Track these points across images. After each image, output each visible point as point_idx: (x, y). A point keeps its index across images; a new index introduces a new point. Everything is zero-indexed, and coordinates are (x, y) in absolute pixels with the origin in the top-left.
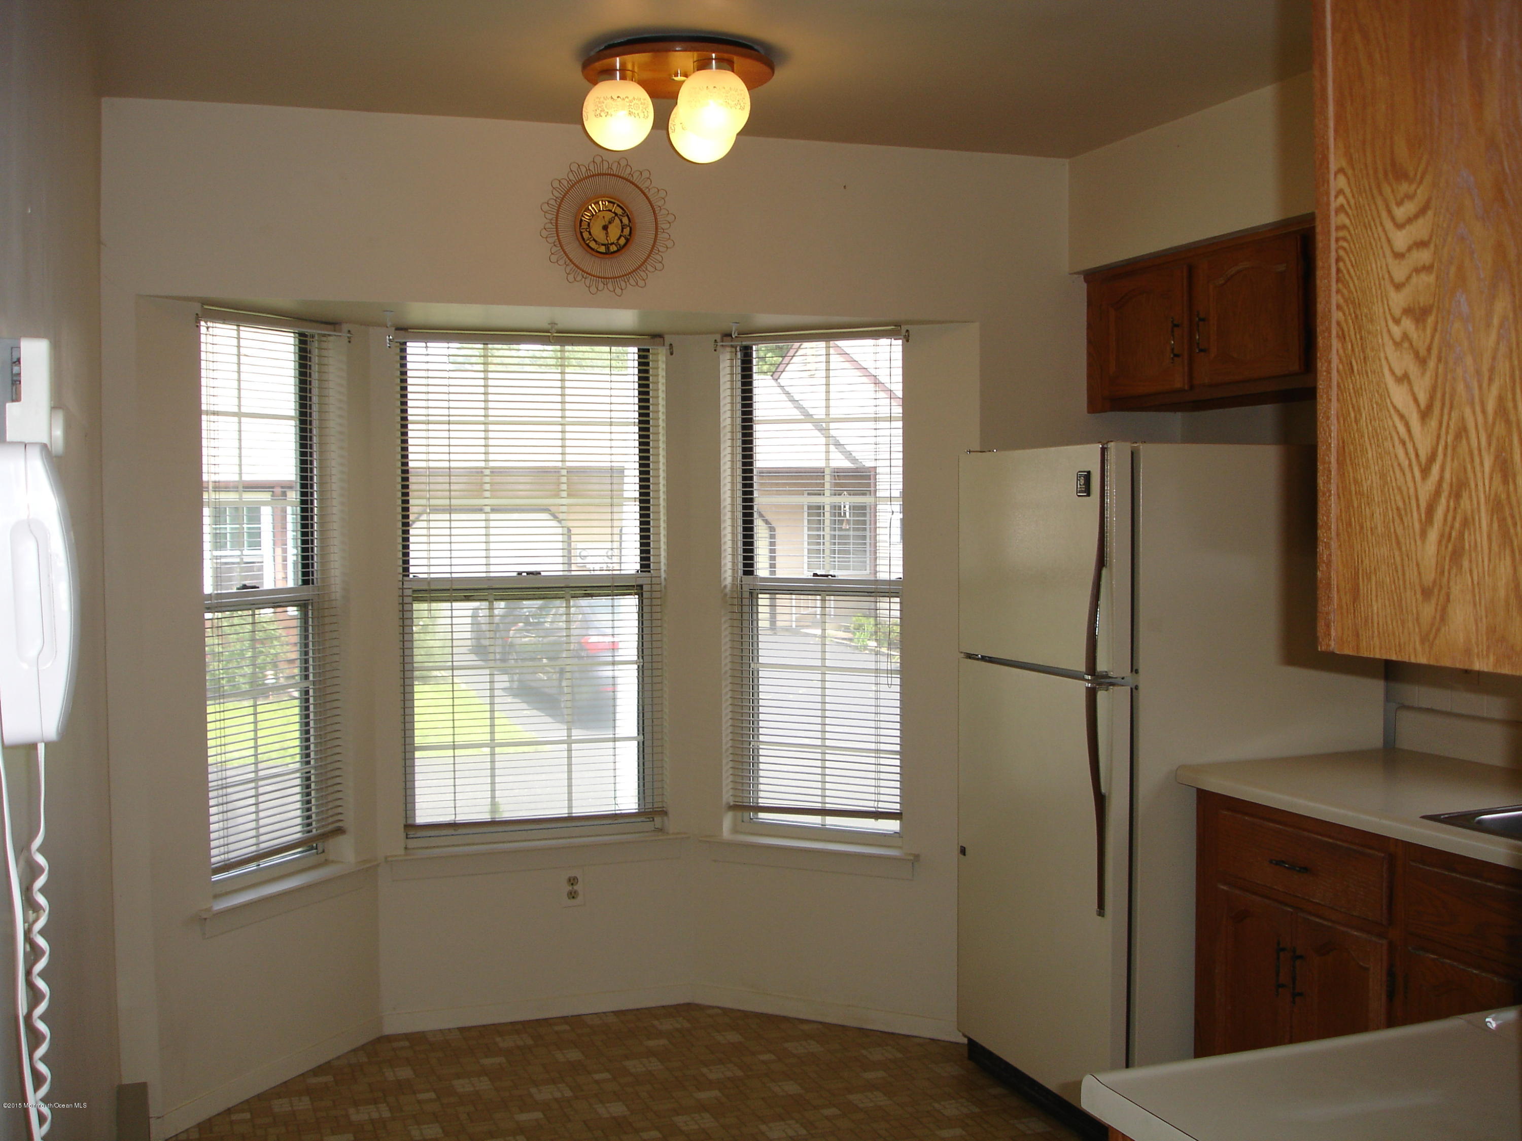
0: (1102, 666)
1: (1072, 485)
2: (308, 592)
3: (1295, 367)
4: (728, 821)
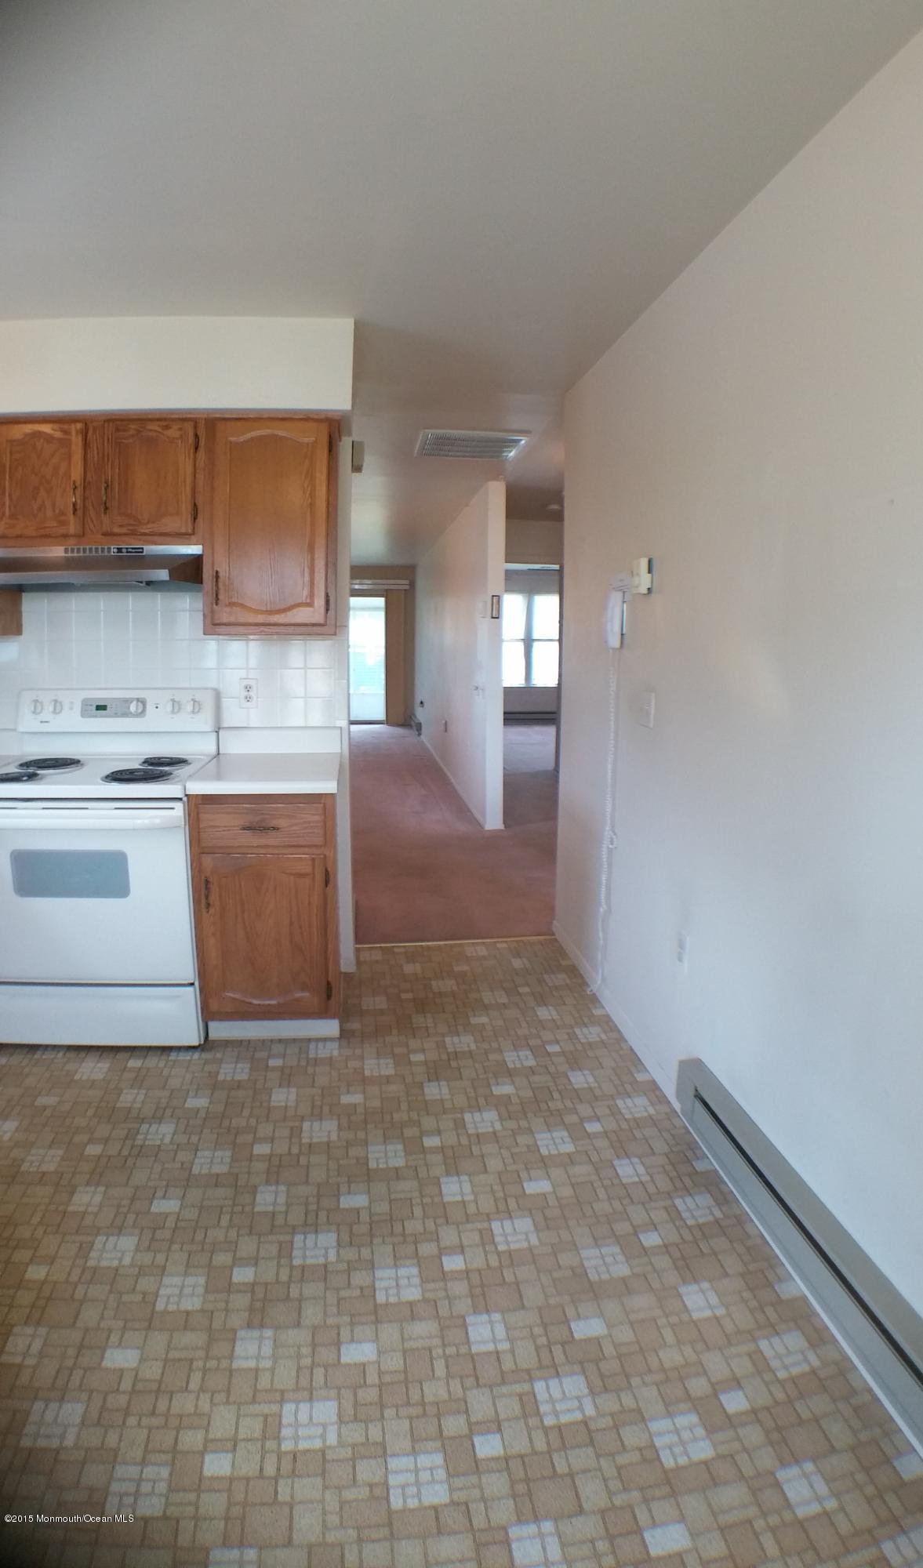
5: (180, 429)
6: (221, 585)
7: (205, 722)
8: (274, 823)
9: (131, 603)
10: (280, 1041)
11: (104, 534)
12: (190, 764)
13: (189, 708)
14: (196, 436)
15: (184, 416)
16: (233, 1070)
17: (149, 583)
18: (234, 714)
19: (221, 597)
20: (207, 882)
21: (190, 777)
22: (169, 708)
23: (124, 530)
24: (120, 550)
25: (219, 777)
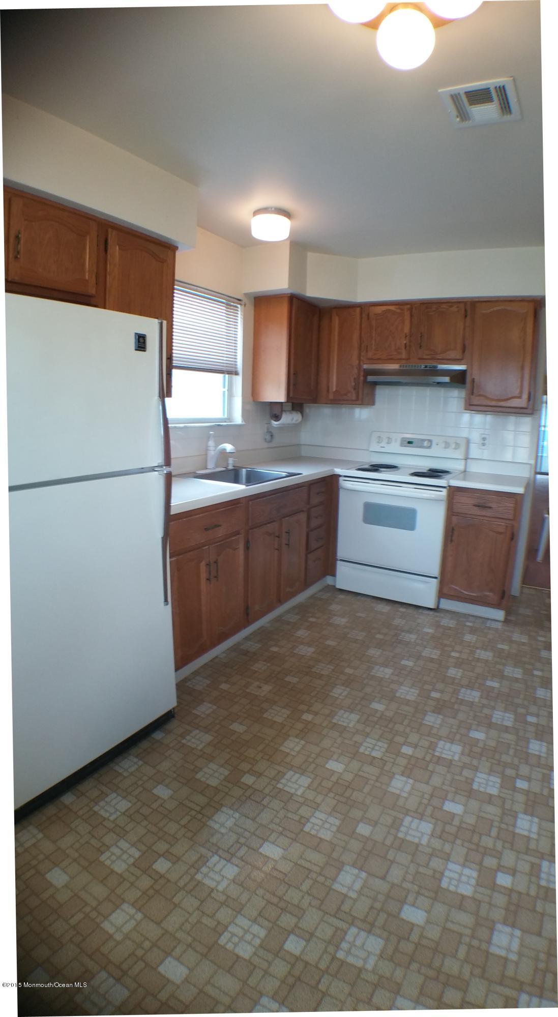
5: (458, 307)
6: (475, 385)
7: (459, 454)
8: (490, 505)
9: (428, 393)
10: (473, 616)
11: (420, 359)
12: (451, 473)
13: (453, 446)
14: (466, 311)
15: (459, 301)
16: (447, 622)
17: (438, 383)
18: (474, 452)
19: (475, 391)
20: (453, 529)
21: (451, 479)
22: (443, 445)
23: (429, 357)
24: (426, 367)
25: (464, 479)
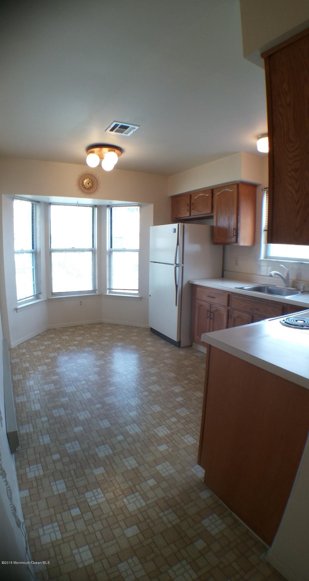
0: (177, 263)
1: (172, 230)
2: (33, 251)
3: (210, 212)
4: (108, 291)
